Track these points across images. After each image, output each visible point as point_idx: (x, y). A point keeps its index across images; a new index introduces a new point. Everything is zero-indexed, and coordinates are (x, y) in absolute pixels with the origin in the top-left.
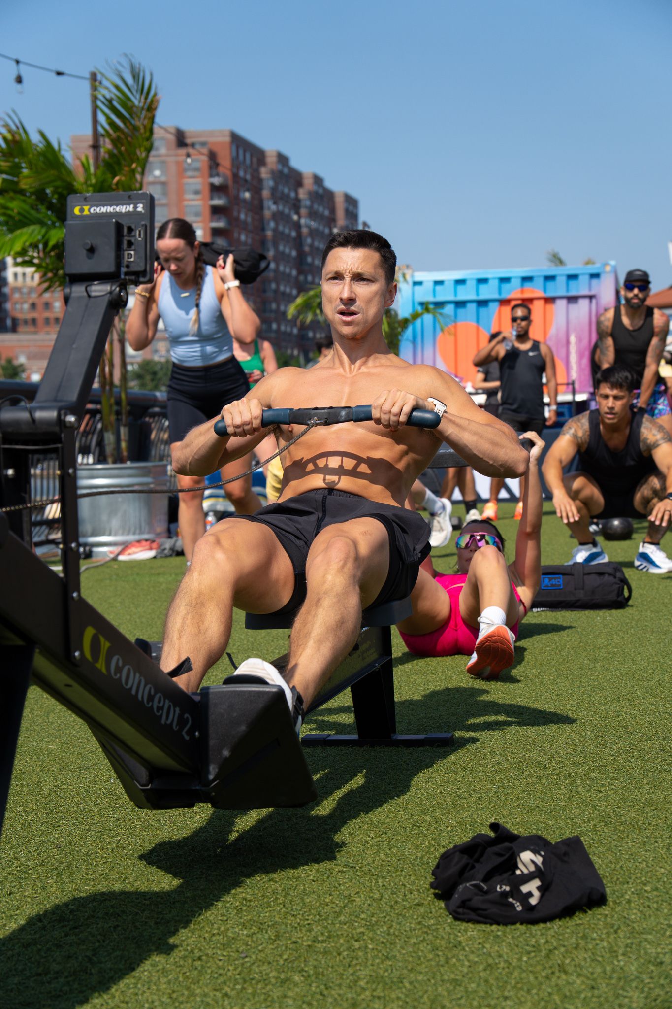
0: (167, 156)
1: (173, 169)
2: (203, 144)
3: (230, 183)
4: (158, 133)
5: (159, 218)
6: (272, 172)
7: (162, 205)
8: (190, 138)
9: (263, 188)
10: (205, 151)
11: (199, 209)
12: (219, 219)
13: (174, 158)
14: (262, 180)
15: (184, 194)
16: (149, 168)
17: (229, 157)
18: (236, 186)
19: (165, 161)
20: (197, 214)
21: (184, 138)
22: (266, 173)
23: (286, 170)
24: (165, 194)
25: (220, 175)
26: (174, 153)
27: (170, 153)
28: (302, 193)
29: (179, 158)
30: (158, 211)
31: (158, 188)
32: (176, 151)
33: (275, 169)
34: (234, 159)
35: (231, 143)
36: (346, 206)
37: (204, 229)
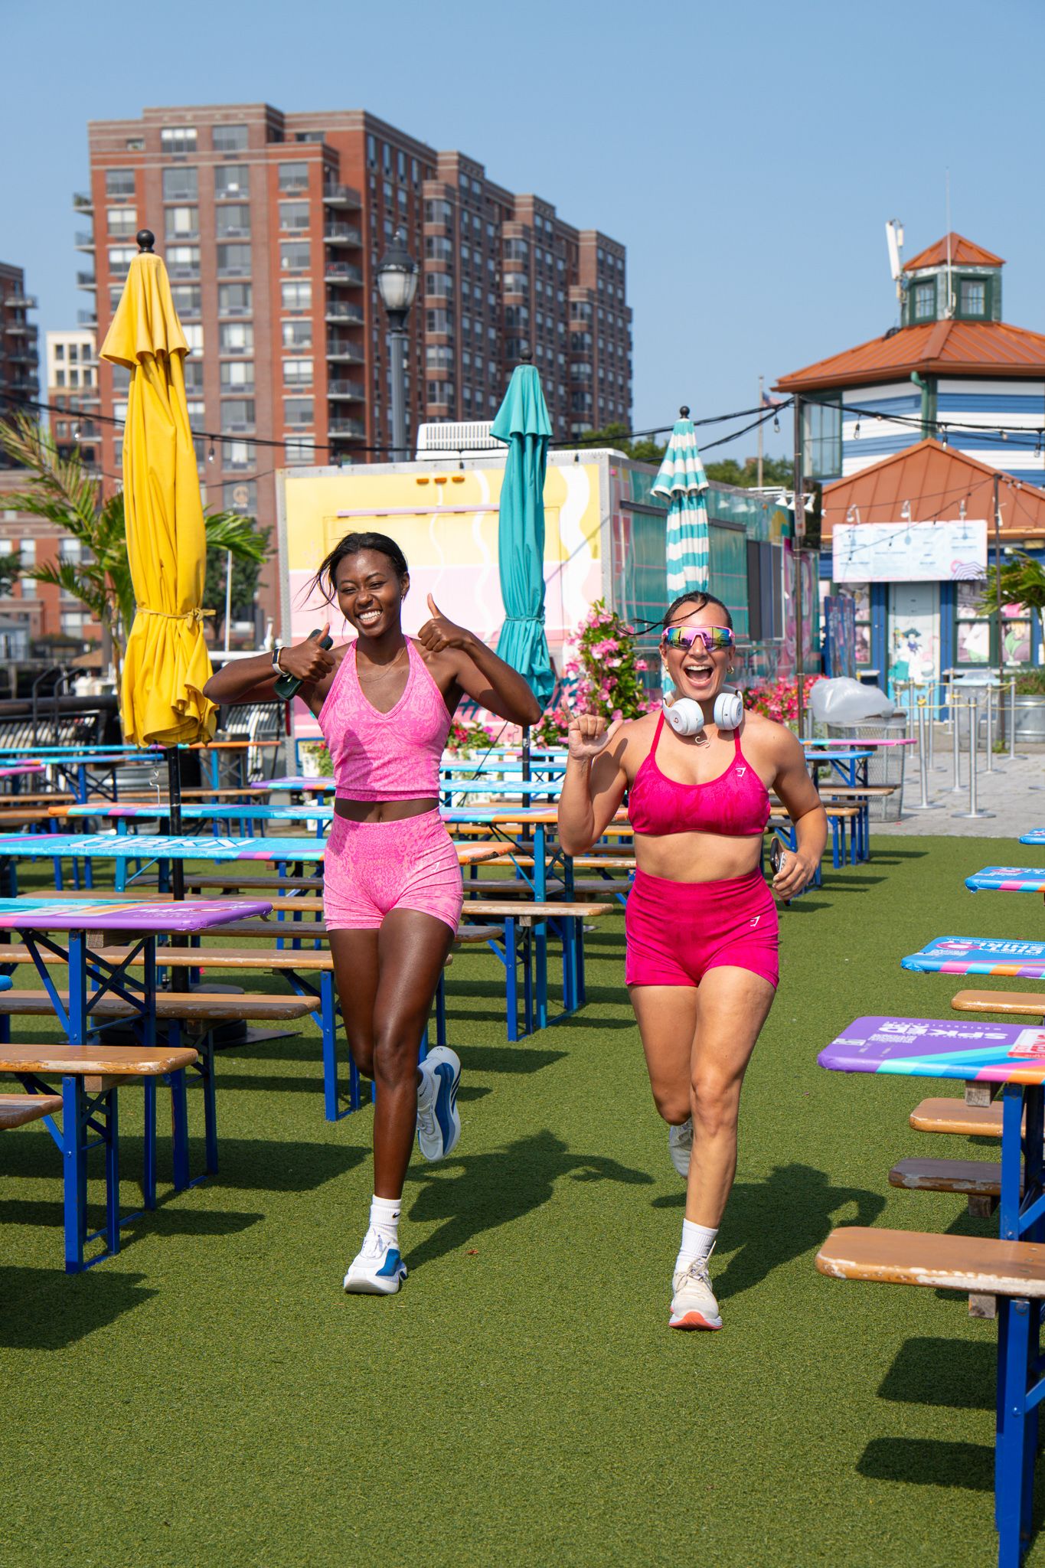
0: (251, 156)
1: (260, 179)
2: (317, 136)
3: (363, 206)
4: (235, 116)
5: (237, 268)
6: (448, 191)
7: (242, 244)
8: (292, 125)
9: (430, 218)
10: (319, 149)
11: (306, 251)
12: (341, 269)
13: (263, 161)
14: (429, 203)
15: (281, 226)
16: (219, 177)
17: (361, 159)
18: (374, 211)
19: (246, 166)
20: (302, 261)
21: (282, 124)
22: (437, 192)
23: (477, 189)
24: (246, 224)
25: (342, 190)
26: (263, 151)
27: (255, 151)
28: (510, 230)
29: (272, 161)
30: (232, 253)
31: (234, 214)
32: (265, 147)
33: (455, 185)
34: (372, 164)
35: (366, 135)
36: (601, 255)
37: (314, 286)
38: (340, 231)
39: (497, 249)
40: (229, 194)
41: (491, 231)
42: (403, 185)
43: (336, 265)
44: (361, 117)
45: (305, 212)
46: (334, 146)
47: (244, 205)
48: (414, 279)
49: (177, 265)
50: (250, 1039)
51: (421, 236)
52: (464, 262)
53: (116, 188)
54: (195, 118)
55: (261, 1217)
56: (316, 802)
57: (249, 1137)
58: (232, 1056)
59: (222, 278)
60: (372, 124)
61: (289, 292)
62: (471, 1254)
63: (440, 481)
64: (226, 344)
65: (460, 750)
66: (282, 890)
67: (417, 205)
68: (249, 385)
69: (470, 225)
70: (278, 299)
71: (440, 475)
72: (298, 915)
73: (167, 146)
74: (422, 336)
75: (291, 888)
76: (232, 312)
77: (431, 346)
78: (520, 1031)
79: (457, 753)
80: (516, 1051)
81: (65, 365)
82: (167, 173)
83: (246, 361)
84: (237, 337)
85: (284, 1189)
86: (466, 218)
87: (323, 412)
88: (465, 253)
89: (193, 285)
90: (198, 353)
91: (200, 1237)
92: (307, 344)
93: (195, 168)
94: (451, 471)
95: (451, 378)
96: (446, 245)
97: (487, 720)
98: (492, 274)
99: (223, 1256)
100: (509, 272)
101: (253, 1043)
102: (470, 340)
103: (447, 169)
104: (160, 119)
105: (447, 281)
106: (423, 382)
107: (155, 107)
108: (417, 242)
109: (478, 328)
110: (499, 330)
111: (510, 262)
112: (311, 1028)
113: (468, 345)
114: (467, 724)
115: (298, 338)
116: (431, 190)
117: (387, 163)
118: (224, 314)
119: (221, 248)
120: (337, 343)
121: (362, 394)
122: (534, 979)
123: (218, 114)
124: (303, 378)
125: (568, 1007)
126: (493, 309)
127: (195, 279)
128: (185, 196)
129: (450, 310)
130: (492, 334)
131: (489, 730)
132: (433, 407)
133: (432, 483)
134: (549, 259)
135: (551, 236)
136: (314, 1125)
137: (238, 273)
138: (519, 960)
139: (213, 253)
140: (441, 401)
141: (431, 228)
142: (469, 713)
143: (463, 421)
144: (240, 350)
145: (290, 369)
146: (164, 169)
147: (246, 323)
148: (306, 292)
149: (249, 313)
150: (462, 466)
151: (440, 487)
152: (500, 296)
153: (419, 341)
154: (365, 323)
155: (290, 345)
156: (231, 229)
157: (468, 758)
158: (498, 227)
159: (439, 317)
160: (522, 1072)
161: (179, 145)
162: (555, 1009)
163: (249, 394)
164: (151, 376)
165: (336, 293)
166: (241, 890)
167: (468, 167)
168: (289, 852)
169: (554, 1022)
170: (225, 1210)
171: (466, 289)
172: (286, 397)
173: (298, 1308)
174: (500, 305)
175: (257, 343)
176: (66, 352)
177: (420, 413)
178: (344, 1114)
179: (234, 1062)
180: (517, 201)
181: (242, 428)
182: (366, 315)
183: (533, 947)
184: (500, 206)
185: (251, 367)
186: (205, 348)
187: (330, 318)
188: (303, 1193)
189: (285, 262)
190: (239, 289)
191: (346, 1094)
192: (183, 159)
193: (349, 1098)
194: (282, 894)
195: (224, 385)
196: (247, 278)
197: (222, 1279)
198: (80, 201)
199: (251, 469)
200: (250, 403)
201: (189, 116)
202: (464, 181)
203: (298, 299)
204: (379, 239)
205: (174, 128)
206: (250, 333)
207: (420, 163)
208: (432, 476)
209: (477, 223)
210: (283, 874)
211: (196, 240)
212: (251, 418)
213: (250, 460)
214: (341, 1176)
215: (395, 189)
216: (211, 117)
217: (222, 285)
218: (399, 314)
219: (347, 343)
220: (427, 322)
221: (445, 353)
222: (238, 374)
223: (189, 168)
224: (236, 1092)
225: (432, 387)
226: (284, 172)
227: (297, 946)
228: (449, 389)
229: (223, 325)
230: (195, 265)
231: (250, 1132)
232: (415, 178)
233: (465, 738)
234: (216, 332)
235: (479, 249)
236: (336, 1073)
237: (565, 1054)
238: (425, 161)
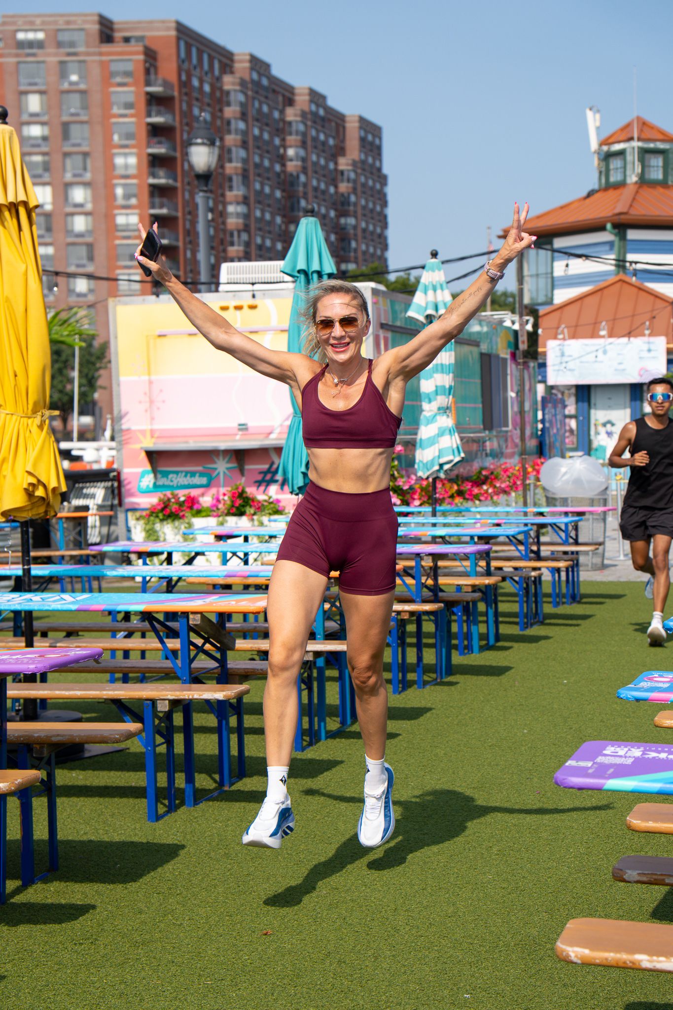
0: (88, 54)
1: (96, 72)
2: (140, 39)
3: (176, 94)
4: (74, 22)
5: (78, 141)
6: (243, 83)
7: (82, 122)
8: (120, 30)
9: (228, 104)
10: (140, 49)
11: (132, 129)
12: (160, 143)
13: (97, 58)
14: (228, 93)
15: (111, 108)
16: (63, 70)
17: (174, 58)
18: (185, 98)
19: (84, 62)
20: (129, 136)
21: (112, 29)
22: (233, 84)
23: (265, 82)
24: (85, 107)
25: (160, 81)
26: (97, 50)
27: (92, 50)
28: (291, 114)
29: (104, 58)
30: (76, 131)
31: (76, 99)
32: (99, 47)
33: (247, 78)
34: (183, 61)
35: (178, 39)
36: (363, 133)
37: (139, 156)
38: (159, 114)
39: (282, 129)
40: (71, 83)
41: (276, 115)
42: (208, 78)
43: (156, 140)
44: (174, 25)
45: (131, 98)
46: (153, 47)
47: (83, 92)
48: (216, 151)
49: (30, 138)
50: (87, 755)
51: (222, 118)
52: (256, 139)
54: (43, 23)
55: (94, 907)
56: (141, 561)
57: (85, 838)
58: (72, 769)
59: (67, 149)
60: (182, 30)
61: (119, 161)
62: (266, 934)
63: (239, 308)
64: (70, 200)
65: (255, 517)
66: (114, 633)
67: (218, 94)
68: (89, 232)
69: (260, 111)
70: (110, 166)
71: (238, 303)
72: (126, 654)
73: (21, 45)
74: (223, 195)
75: (120, 631)
76: (75, 175)
77: (231, 203)
78: (305, 743)
79: (253, 520)
80: (301, 760)
82: (22, 66)
83: (87, 214)
84: (79, 195)
85: (113, 882)
86: (257, 104)
88: (256, 132)
89: (44, 154)
90: (48, 207)
91: (42, 926)
92: (134, 201)
93: (43, 62)
94: (247, 301)
95: (246, 228)
96: (242, 125)
97: (277, 493)
98: (278, 148)
99: (61, 942)
100: (291, 147)
101: (90, 757)
102: (261, 199)
103: (242, 66)
104: (14, 23)
105: (242, 153)
106: (224, 231)
107: (11, 13)
108: (219, 123)
109: (267, 190)
110: (283, 191)
111: (291, 139)
112: (136, 746)
113: (259, 202)
114: (261, 497)
115: (127, 197)
116: (229, 82)
117: (195, 60)
118: (68, 177)
119: (66, 126)
120: (157, 200)
121: (177, 240)
122: (316, 701)
123: (61, 20)
124: (131, 228)
125: (343, 723)
126: (278, 175)
127: (45, 149)
128: (35, 84)
129: (245, 175)
130: (278, 194)
131: (278, 501)
132: (233, 250)
133: (232, 310)
134: (322, 137)
135: (323, 119)
136: (138, 826)
137: (79, 145)
138: (303, 686)
139: (59, 130)
140: (239, 245)
141: (230, 112)
142: (262, 488)
143: (256, 260)
144: (81, 205)
145: (121, 220)
146: (18, 63)
147: (86, 184)
148: (132, 160)
149: (88, 176)
150: (254, 296)
151: (238, 312)
152: (283, 165)
153: (221, 199)
154: (179, 185)
155: (120, 201)
156: (73, 110)
157: (261, 524)
158: (282, 112)
159: (237, 181)
160: (307, 777)
161: (31, 44)
162: (333, 724)
163: (89, 239)
164: (6, 224)
165: (156, 162)
166: (80, 633)
167: (258, 65)
168: (119, 604)
169: (332, 735)
170: (63, 902)
171: (257, 159)
172: (118, 242)
173: (123, 986)
174: (284, 172)
175: (95, 200)
177: (222, 254)
178: (162, 816)
179: (74, 774)
180: (297, 91)
181: (83, 266)
182: (179, 178)
183: (315, 674)
184: (284, 96)
185: (90, 218)
186: (54, 203)
187: (152, 181)
188: (128, 885)
189: (116, 137)
190: (79, 158)
191: (164, 799)
192: (34, 55)
193: (166, 802)
194: (114, 636)
195: (69, 232)
196: (85, 149)
197: (59, 963)
199: (91, 298)
200: (90, 246)
201: (38, 21)
202: (255, 76)
203: (126, 166)
204: (189, 120)
205: (26, 31)
206: (89, 192)
207: (220, 62)
208: (232, 304)
209: (265, 109)
210: (114, 620)
211: (45, 118)
212: (91, 258)
213: (91, 291)
214: (159, 870)
215: (201, 81)
216: (56, 22)
217: (66, 155)
218: (205, 178)
219: (165, 200)
220: (227, 184)
221: (241, 209)
222: (80, 224)
223: (38, 62)
224: (75, 799)
225: (232, 235)
226: (114, 67)
227: (125, 679)
228: (245, 237)
229: (68, 185)
230: (45, 138)
231: (85, 834)
232: (217, 72)
233: (260, 508)
234: (63, 191)
235: (267, 128)
236: (156, 781)
237: (342, 762)
238: (224, 60)
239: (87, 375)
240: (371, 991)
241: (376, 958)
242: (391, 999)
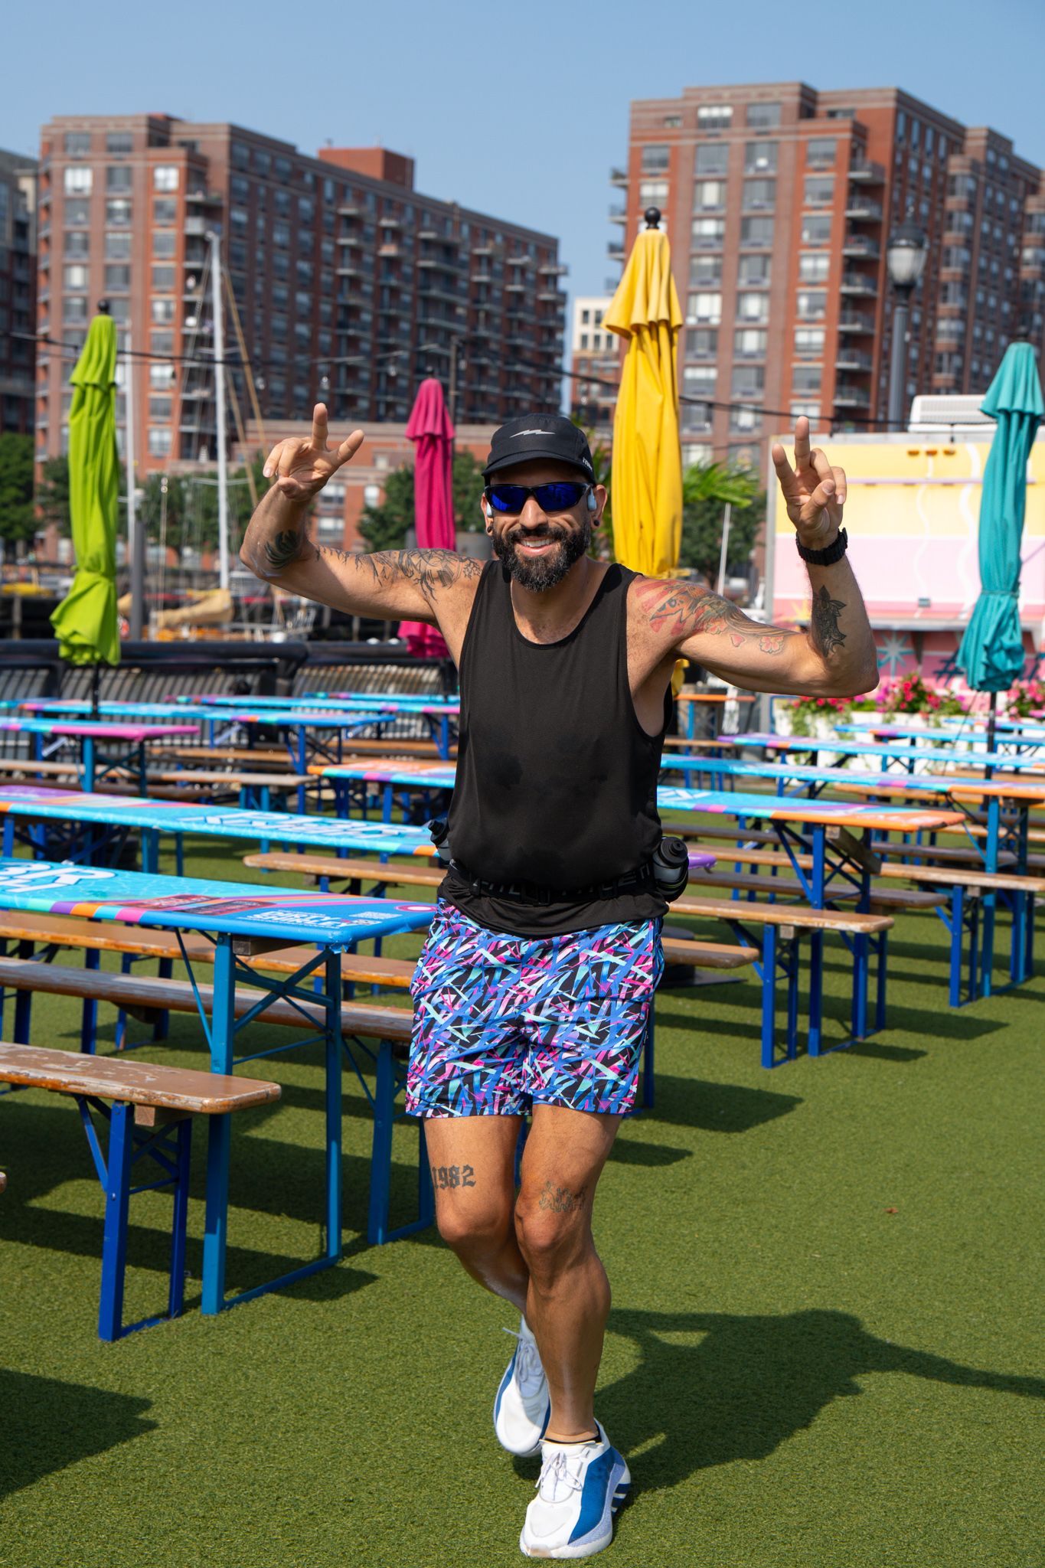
0: (781, 133)
1: (789, 155)
2: (848, 113)
3: (887, 180)
4: (770, 95)
5: (758, 240)
6: (974, 166)
7: (766, 217)
8: (825, 103)
9: (953, 193)
10: (847, 124)
11: (827, 225)
12: (860, 242)
13: (792, 138)
14: (953, 179)
15: (803, 198)
16: (749, 152)
17: (889, 136)
18: (898, 186)
19: (776, 143)
20: (822, 233)
21: (814, 102)
22: (962, 167)
23: (1003, 164)
24: (772, 197)
25: (868, 165)
26: (793, 127)
27: (787, 128)
28: (1034, 205)
29: (802, 138)
30: (757, 228)
31: (761, 188)
32: (796, 124)
33: (981, 160)
34: (900, 139)
35: (897, 111)
37: (832, 258)
38: (862, 205)
39: (1019, 224)
40: (758, 169)
41: (1014, 205)
42: (930, 161)
43: (855, 238)
44: (893, 95)
45: (829, 187)
46: (864, 121)
47: (771, 180)
48: (924, 255)
49: (702, 236)
50: (697, 982)
51: (942, 211)
52: (984, 236)
53: (651, 163)
55: (690, 1154)
56: (779, 759)
57: (686, 1076)
58: (678, 996)
59: (745, 249)
60: (905, 102)
61: (807, 264)
62: (890, 1212)
63: (931, 453)
64: (742, 313)
65: (932, 717)
66: (741, 842)
67: (941, 180)
68: (761, 352)
69: (993, 201)
70: (795, 270)
71: (930, 447)
72: (754, 868)
73: (703, 123)
74: (934, 308)
75: (748, 840)
76: (751, 282)
77: (943, 318)
78: (962, 998)
79: (927, 719)
80: (956, 1017)
81: (590, 330)
82: (701, 150)
83: (760, 329)
84: (753, 306)
85: (714, 1129)
86: (990, 193)
87: (830, 381)
88: (986, 227)
89: (716, 256)
90: (715, 321)
91: (631, 1166)
92: (820, 314)
93: (727, 144)
94: (943, 444)
95: (960, 350)
96: (967, 219)
97: (962, 688)
98: (1011, 249)
99: (650, 1187)
100: (1028, 246)
101: (701, 986)
102: (983, 314)
103: (975, 145)
104: (697, 97)
105: (965, 255)
106: (932, 353)
107: (694, 86)
108: (938, 216)
109: (992, 302)
110: (1013, 303)
111: (1030, 237)
112: (753, 976)
113: (980, 318)
114: (940, 692)
115: (812, 308)
116: (956, 165)
117: (915, 137)
118: (743, 284)
120: (849, 314)
121: (870, 363)
122: (980, 947)
123: (754, 93)
124: (814, 347)
125: (1014, 978)
126: (1008, 283)
127: (717, 250)
128: (714, 171)
129: (965, 283)
130: (1006, 307)
131: (962, 698)
132: (941, 378)
136: (749, 1070)
137: (759, 245)
138: (965, 928)
139: (736, 226)
140: (949, 371)
141: (953, 202)
142: (943, 681)
143: (969, 393)
144: (754, 319)
145: (802, 338)
146: (697, 146)
147: (763, 293)
148: (823, 264)
149: (767, 283)
150: (952, 440)
151: (931, 459)
152: (1017, 270)
153: (931, 313)
154: (879, 294)
155: (803, 314)
156: (756, 202)
157: (938, 725)
158: (1022, 202)
159: (954, 290)
160: (960, 1038)
161: (714, 123)
162: (1001, 978)
163: (760, 361)
165: (853, 265)
166: (700, 839)
167: (997, 142)
169: (998, 991)
170: (656, 1143)
171: (983, 263)
172: (796, 365)
173: (716, 1245)
174: (1016, 279)
175: (772, 312)
176: (592, 317)
177: (926, 383)
178: (779, 1063)
179: (680, 1002)
181: (750, 394)
182: (880, 286)
183: (981, 914)
185: (764, 335)
186: (723, 316)
187: (845, 289)
188: (733, 1135)
189: (806, 236)
190: (757, 262)
191: (784, 1043)
192: (717, 136)
193: (786, 1047)
194: (740, 846)
195: (737, 351)
196: (766, 249)
197: (647, 1209)
198: (617, 175)
199: (756, 433)
200: (761, 370)
201: (726, 94)
202: (991, 157)
203: (815, 271)
204: (898, 211)
205: (710, 106)
206: (766, 303)
207: (948, 140)
208: (924, 447)
209: (1000, 198)
210: (742, 826)
211: (722, 212)
212: (761, 384)
213: (757, 424)
214: (770, 1123)
215: (921, 164)
216: (747, 95)
217: (743, 257)
218: (905, 289)
219: (859, 314)
220: (941, 295)
221: (956, 326)
222: (751, 341)
223: (720, 144)
224: (678, 1031)
225: (941, 358)
226: (813, 148)
227: (751, 898)
228: (957, 361)
229: (741, 294)
230: (719, 237)
231: (688, 1071)
232: (942, 152)
233: (938, 705)
234: (734, 302)
235: (1000, 223)
236: (773, 1022)
237: (1006, 1025)
238: (954, 137)
239: (744, 529)
240: (1011, 1293)
241: (1023, 1258)
242: (1036, 1307)
